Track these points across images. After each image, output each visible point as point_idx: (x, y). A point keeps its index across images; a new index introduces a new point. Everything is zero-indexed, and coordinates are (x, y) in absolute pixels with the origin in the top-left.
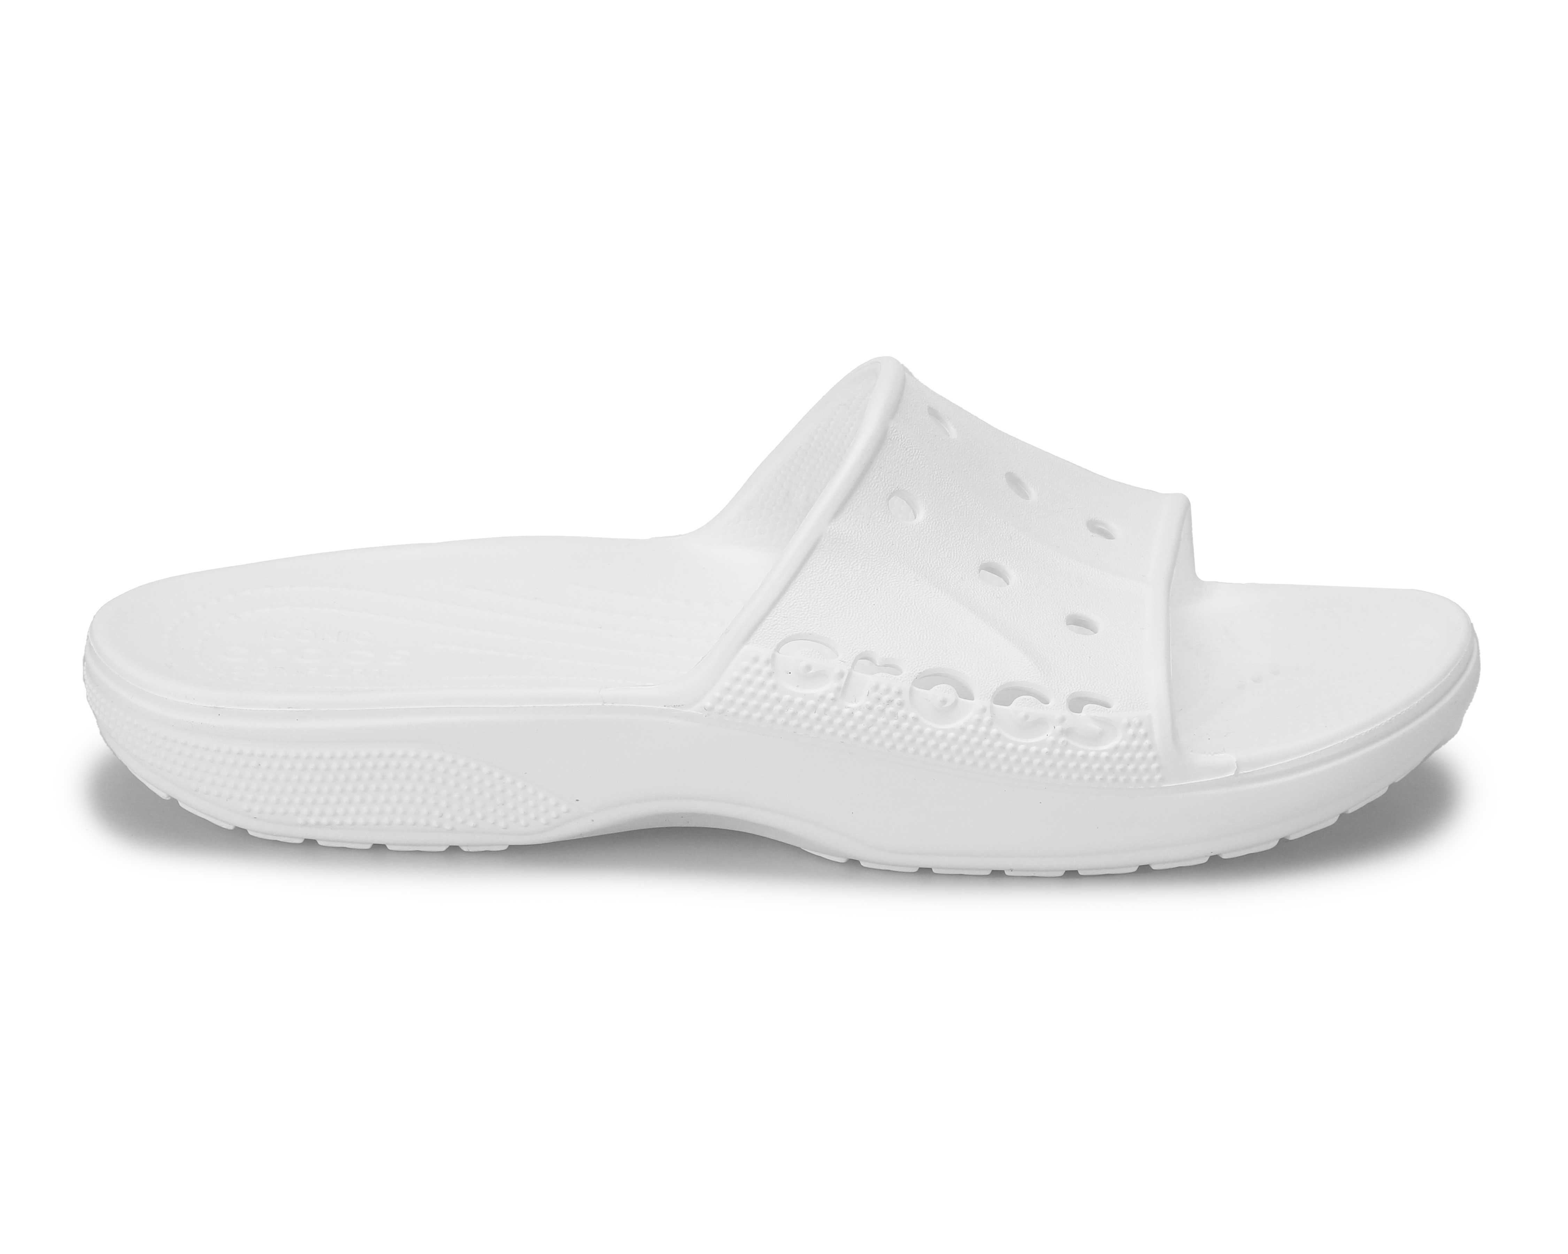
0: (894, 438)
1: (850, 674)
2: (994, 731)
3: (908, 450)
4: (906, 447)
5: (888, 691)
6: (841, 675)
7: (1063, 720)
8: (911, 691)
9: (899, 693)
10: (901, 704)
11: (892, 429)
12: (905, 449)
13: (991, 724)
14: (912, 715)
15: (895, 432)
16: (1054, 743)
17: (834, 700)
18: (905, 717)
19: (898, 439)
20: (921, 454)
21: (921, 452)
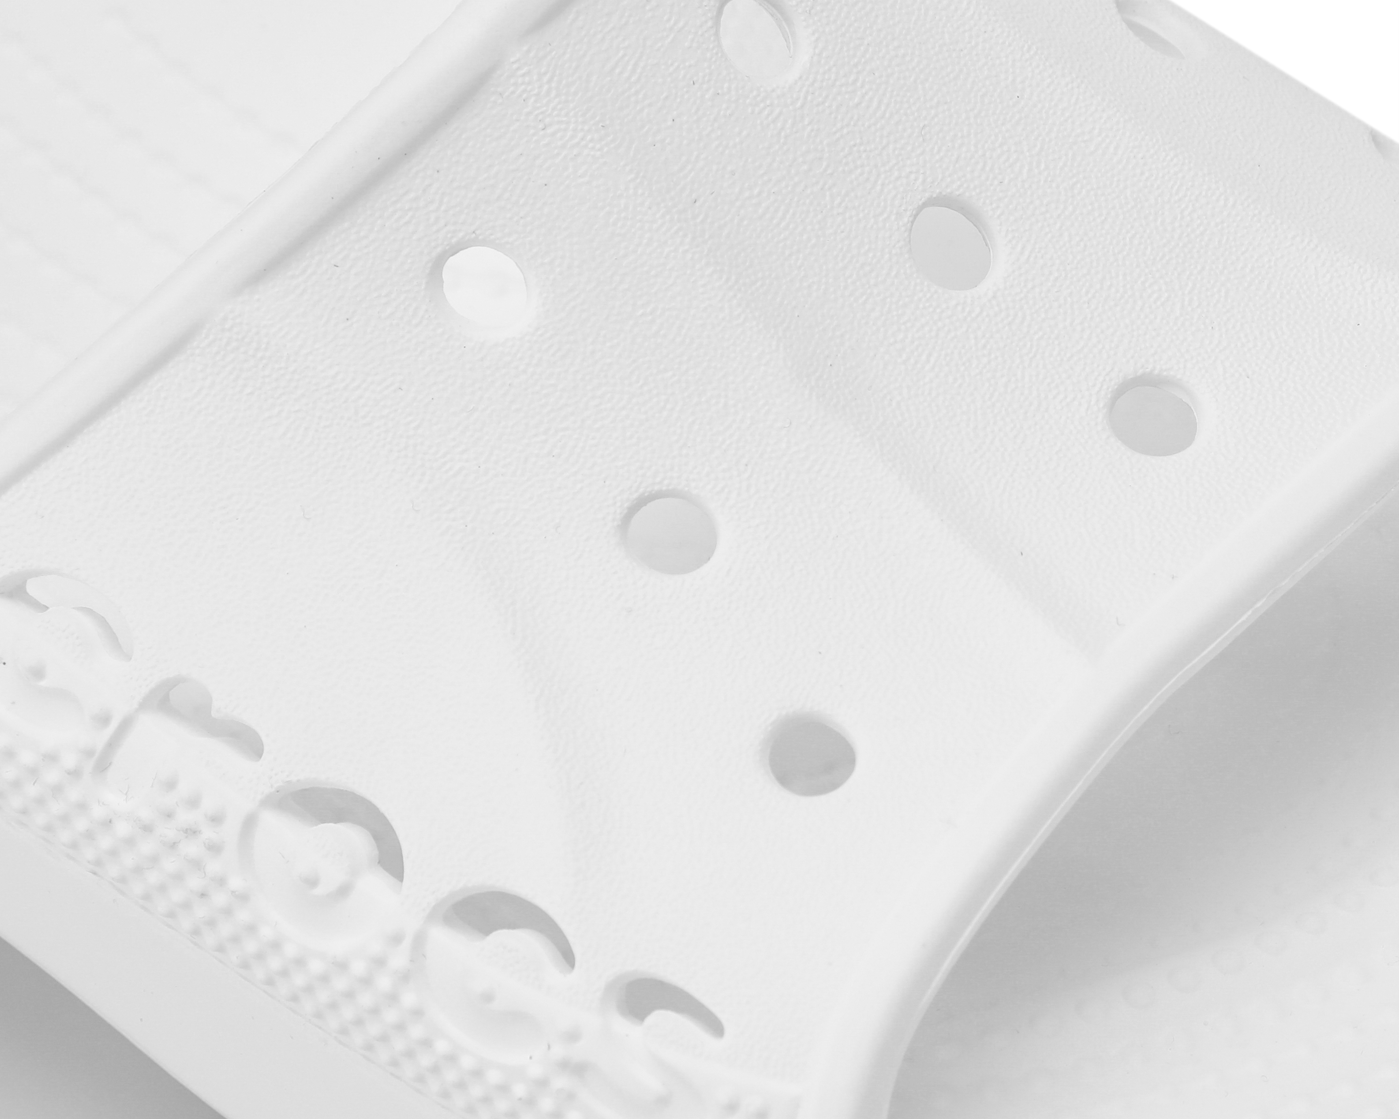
0: (513, 93)
1: (126, 725)
2: (409, 999)
3: (549, 131)
4: (548, 120)
5: (193, 802)
6: (104, 720)
7: (573, 1036)
8: (250, 823)
9: (216, 819)
10: (215, 849)
11: (515, 66)
12: (541, 126)
13: (405, 977)
14: (236, 883)
15: (524, 75)
16: (543, 1083)
17: (75, 774)
18: (221, 881)
19: (524, 96)
20: (591, 145)
21: (591, 140)
